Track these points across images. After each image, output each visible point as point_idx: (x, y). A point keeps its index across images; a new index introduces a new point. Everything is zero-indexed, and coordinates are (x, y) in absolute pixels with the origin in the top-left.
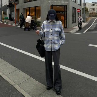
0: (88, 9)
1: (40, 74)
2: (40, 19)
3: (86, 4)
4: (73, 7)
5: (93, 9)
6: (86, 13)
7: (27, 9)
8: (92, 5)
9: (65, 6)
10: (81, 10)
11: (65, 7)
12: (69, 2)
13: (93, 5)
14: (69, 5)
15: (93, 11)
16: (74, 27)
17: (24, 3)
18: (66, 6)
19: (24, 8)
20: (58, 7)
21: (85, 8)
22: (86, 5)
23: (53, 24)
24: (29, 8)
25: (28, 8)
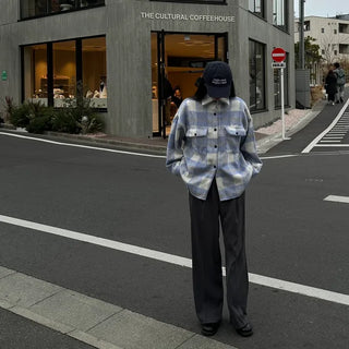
0: (317, 47)
1: (155, 297)
2: (103, 94)
3: (308, 23)
4: (256, 42)
5: (343, 47)
6: (310, 67)
7: (37, 48)
8: (337, 28)
9: (217, 36)
10: (287, 54)
11: (220, 40)
12: (236, 19)
13: (342, 28)
14: (236, 33)
15: (341, 56)
16: (260, 131)
17: (22, 19)
18: (225, 35)
19: (22, 47)
20: (187, 39)
21: (307, 43)
22: (308, 29)
23: (220, 110)
24: (50, 44)
25: (45, 47)
